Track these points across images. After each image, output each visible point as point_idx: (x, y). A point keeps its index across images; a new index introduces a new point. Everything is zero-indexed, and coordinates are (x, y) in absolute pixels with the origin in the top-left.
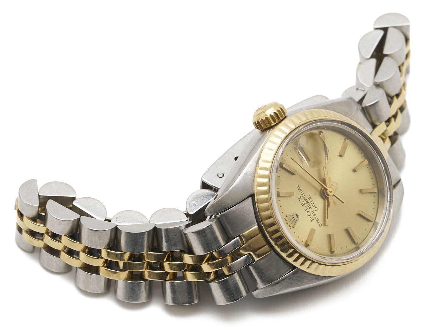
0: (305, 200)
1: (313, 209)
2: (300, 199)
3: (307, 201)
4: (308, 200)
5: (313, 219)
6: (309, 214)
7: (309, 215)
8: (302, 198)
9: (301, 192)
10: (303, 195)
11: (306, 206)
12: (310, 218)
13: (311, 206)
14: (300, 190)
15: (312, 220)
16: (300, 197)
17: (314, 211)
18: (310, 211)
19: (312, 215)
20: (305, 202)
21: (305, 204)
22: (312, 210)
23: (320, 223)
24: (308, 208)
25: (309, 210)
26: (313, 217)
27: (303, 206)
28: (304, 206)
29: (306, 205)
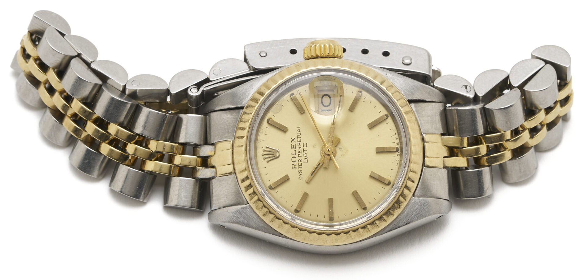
0: (299, 144)
1: (302, 158)
2: (293, 140)
3: (300, 146)
4: (302, 146)
5: (296, 168)
6: (294, 159)
7: (294, 161)
8: (296, 140)
9: (299, 134)
10: (299, 139)
11: (295, 151)
12: (293, 164)
13: (302, 154)
14: (299, 132)
15: (294, 168)
16: (295, 139)
17: (302, 161)
18: (298, 158)
19: (297, 162)
20: (297, 146)
21: (295, 148)
22: (300, 158)
23: (301, 176)
24: (297, 154)
25: (296, 156)
26: (297, 166)
27: (292, 148)
28: (295, 149)
29: (297, 149)
